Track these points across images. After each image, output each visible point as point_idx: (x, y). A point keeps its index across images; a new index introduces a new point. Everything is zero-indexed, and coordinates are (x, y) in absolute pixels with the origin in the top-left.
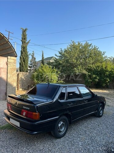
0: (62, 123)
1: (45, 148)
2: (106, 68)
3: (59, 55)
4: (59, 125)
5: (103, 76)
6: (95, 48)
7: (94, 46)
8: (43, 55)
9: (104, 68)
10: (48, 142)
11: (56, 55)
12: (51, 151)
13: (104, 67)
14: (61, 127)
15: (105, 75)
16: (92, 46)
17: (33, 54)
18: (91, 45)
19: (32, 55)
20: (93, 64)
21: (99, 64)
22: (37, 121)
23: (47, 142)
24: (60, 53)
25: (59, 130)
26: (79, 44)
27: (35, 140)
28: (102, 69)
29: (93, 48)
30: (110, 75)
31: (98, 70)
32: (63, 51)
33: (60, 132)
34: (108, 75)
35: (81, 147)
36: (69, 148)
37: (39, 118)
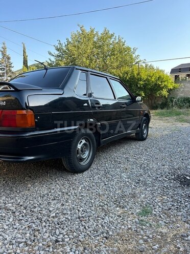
0: (84, 141)
1: (52, 191)
2: (138, 74)
3: (57, 53)
4: (79, 146)
5: (134, 87)
6: (119, 40)
7: (117, 37)
8: (24, 52)
9: (136, 75)
10: (58, 182)
11: (50, 54)
12: (67, 193)
13: (135, 73)
14: (83, 151)
15: (137, 86)
16: (114, 37)
17: (4, 48)
18: (112, 35)
19: (2, 50)
20: (118, 67)
21: (127, 69)
22: (30, 131)
23: (56, 181)
24: (58, 50)
25: (79, 155)
26: (92, 31)
27: (27, 181)
28: (133, 78)
29: (117, 41)
30: (145, 85)
31: (126, 78)
32: (64, 45)
33: (81, 160)
34: (142, 86)
35: (127, 180)
36: (105, 184)
37: (34, 124)
